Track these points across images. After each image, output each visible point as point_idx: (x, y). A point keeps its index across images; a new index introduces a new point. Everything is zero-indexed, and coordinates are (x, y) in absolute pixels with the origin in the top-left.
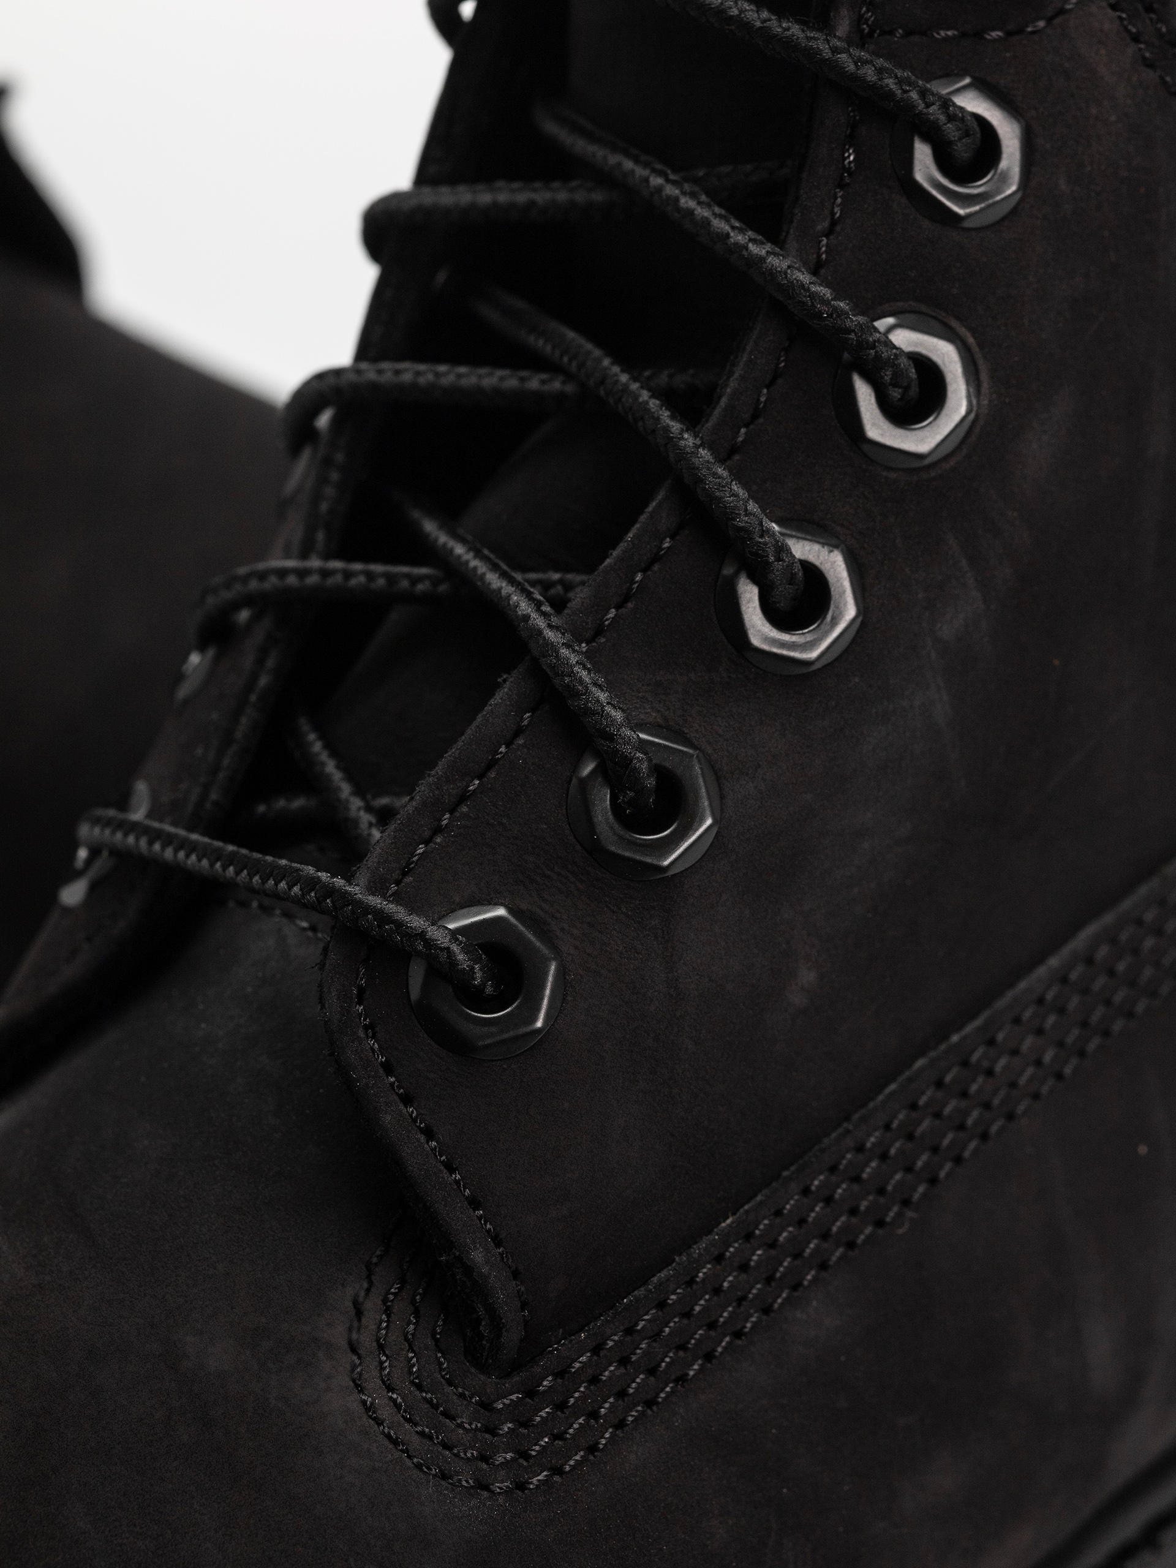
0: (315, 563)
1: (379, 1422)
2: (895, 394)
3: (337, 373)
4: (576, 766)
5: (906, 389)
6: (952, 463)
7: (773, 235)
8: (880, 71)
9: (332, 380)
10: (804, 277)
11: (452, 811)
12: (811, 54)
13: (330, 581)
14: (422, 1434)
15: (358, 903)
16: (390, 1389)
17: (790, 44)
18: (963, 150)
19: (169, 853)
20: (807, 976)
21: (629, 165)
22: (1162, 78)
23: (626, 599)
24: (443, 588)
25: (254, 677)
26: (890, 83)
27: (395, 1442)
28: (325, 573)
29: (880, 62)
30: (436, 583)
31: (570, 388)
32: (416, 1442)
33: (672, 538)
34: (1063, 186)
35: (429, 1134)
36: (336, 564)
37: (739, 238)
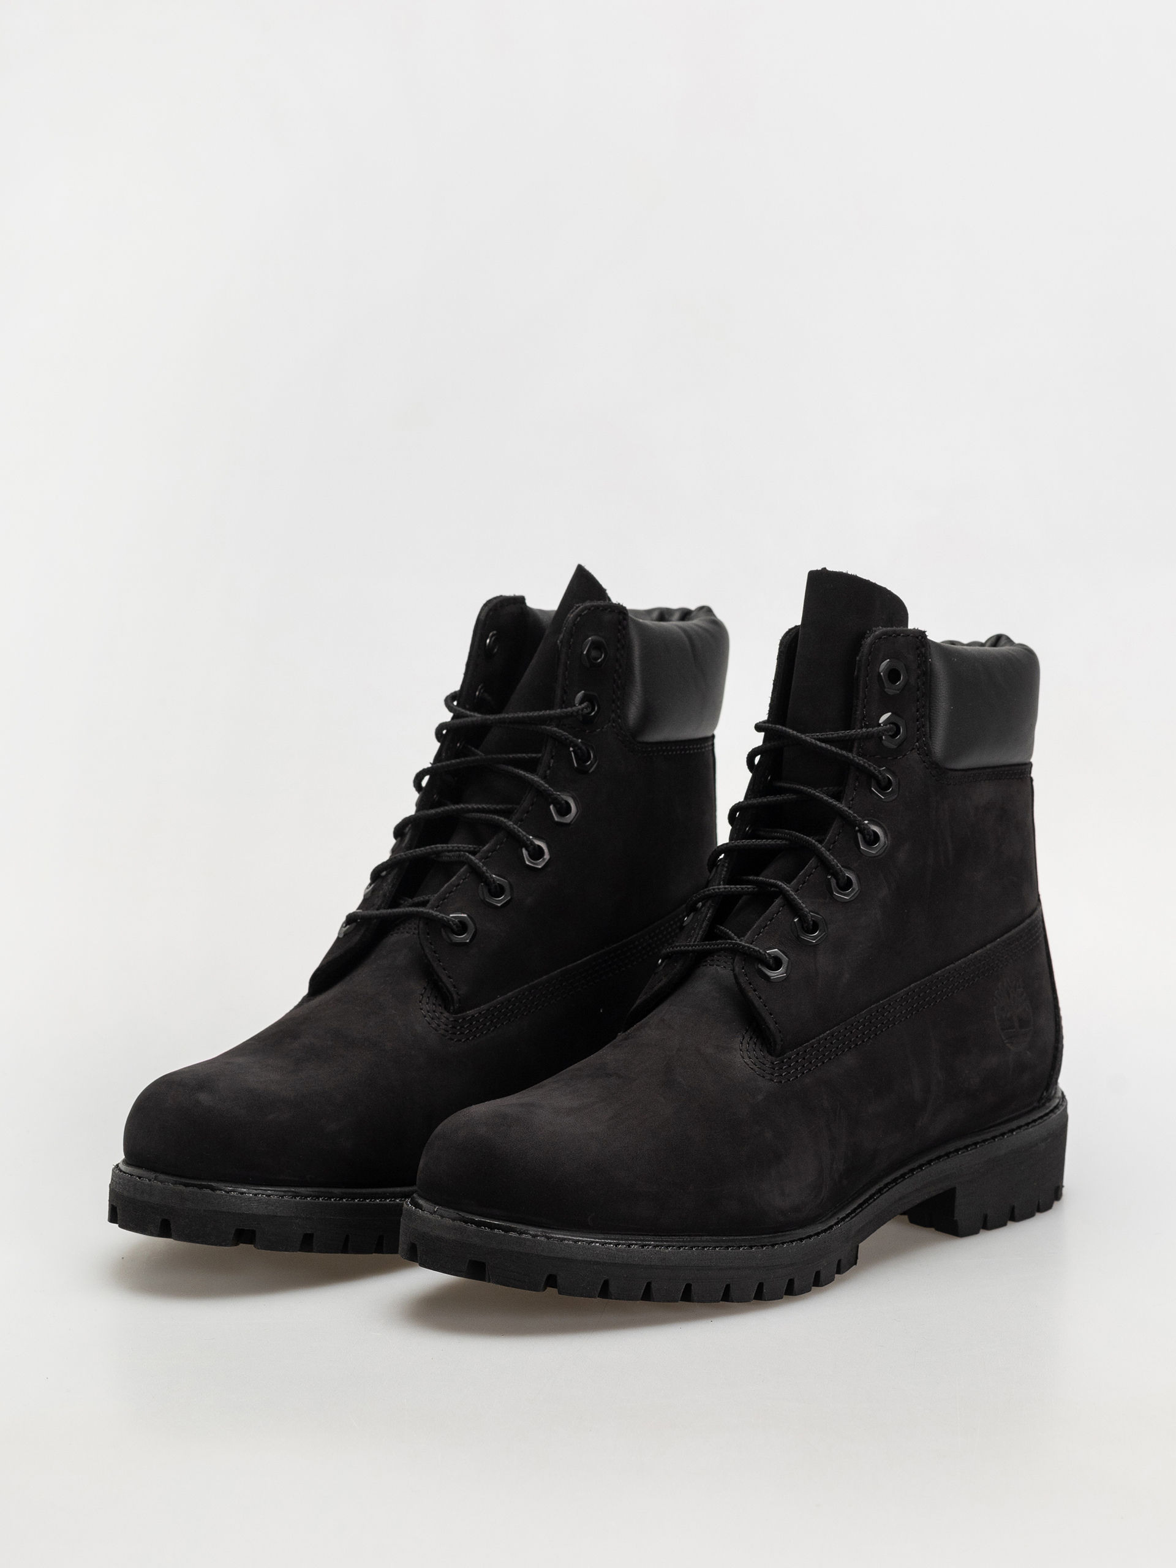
0: (722, 886)
1: (748, 1065)
2: (868, 837)
3: (727, 844)
4: (794, 919)
5: (871, 836)
6: (881, 856)
7: (839, 799)
8: (864, 762)
9: (725, 846)
10: (846, 809)
11: (764, 928)
12: (848, 758)
13: (727, 890)
14: (758, 1068)
15: (743, 945)
16: (750, 1058)
17: (843, 756)
18: (884, 784)
19: (690, 948)
20: (847, 976)
21: (802, 787)
22: (930, 772)
23: (805, 882)
24: (756, 889)
25: (707, 914)
26: (866, 765)
27: (752, 1069)
28: (725, 888)
29: (865, 760)
30: (754, 888)
31: (787, 842)
32: (757, 1069)
33: (815, 869)
34: (907, 794)
35: (760, 998)
36: (727, 886)
37: (831, 801)
